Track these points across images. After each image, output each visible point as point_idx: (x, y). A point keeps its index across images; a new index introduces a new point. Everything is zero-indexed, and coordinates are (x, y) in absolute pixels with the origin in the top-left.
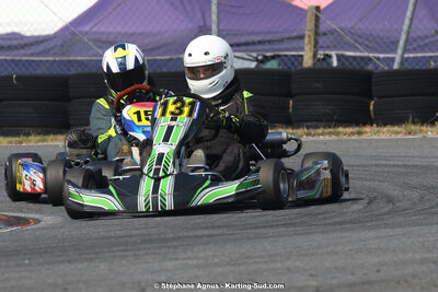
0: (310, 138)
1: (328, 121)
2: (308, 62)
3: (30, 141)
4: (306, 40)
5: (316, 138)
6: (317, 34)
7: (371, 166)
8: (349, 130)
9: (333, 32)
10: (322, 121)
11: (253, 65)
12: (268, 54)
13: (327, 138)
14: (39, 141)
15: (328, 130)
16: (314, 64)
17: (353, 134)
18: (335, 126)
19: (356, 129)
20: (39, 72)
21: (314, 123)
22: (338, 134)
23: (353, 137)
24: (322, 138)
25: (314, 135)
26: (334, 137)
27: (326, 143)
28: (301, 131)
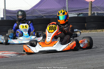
1: (95, 28)
2: (89, 15)
4: (89, 9)
5: (92, 32)
6: (91, 8)
8: (100, 30)
9: (95, 7)
10: (93, 28)
11: (77, 16)
12: (80, 13)
13: (95, 32)
16: (91, 15)
17: (101, 31)
18: (97, 30)
19: (101, 30)
21: (91, 29)
22: (97, 31)
23: (101, 32)
24: (93, 32)
25: (91, 32)
26: (96, 32)
27: (94, 33)
28: (88, 31)
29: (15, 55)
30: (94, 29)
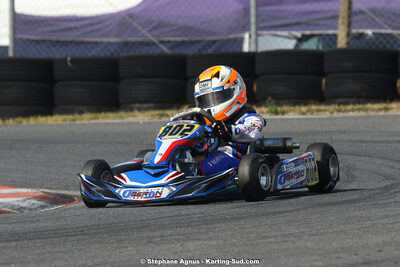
0: (341, 114)
1: (360, 97)
2: (342, 42)
3: (83, 119)
4: (340, 21)
5: (345, 114)
6: (351, 13)
7: (394, 142)
8: (377, 106)
10: (352, 97)
12: (308, 32)
13: (356, 114)
14: (91, 119)
15: (357, 106)
17: (380, 110)
18: (364, 103)
19: (383, 105)
20: (93, 53)
21: (346, 100)
22: (366, 110)
23: (381, 113)
24: (351, 114)
25: (344, 111)
26: (362, 113)
27: (356, 119)
28: (332, 107)
29: (35, 201)
30: (354, 100)
